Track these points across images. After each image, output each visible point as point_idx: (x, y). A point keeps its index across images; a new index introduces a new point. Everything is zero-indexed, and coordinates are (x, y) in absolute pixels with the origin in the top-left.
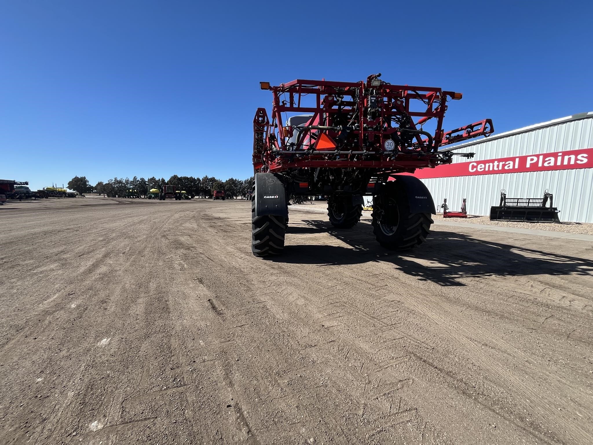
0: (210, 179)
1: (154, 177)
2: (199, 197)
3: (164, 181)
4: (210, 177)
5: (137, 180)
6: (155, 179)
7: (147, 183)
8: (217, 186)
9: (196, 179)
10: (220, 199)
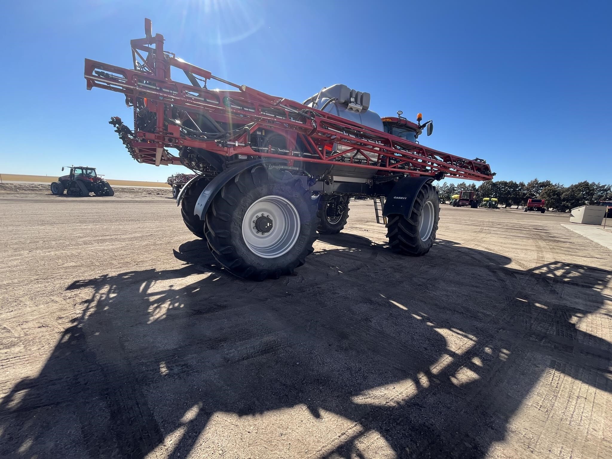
0: (540, 183)
1: (464, 183)
2: (518, 208)
3: (475, 186)
4: (541, 180)
5: (447, 185)
6: (465, 184)
7: (455, 189)
8: (546, 193)
9: (518, 183)
10: (534, 210)
